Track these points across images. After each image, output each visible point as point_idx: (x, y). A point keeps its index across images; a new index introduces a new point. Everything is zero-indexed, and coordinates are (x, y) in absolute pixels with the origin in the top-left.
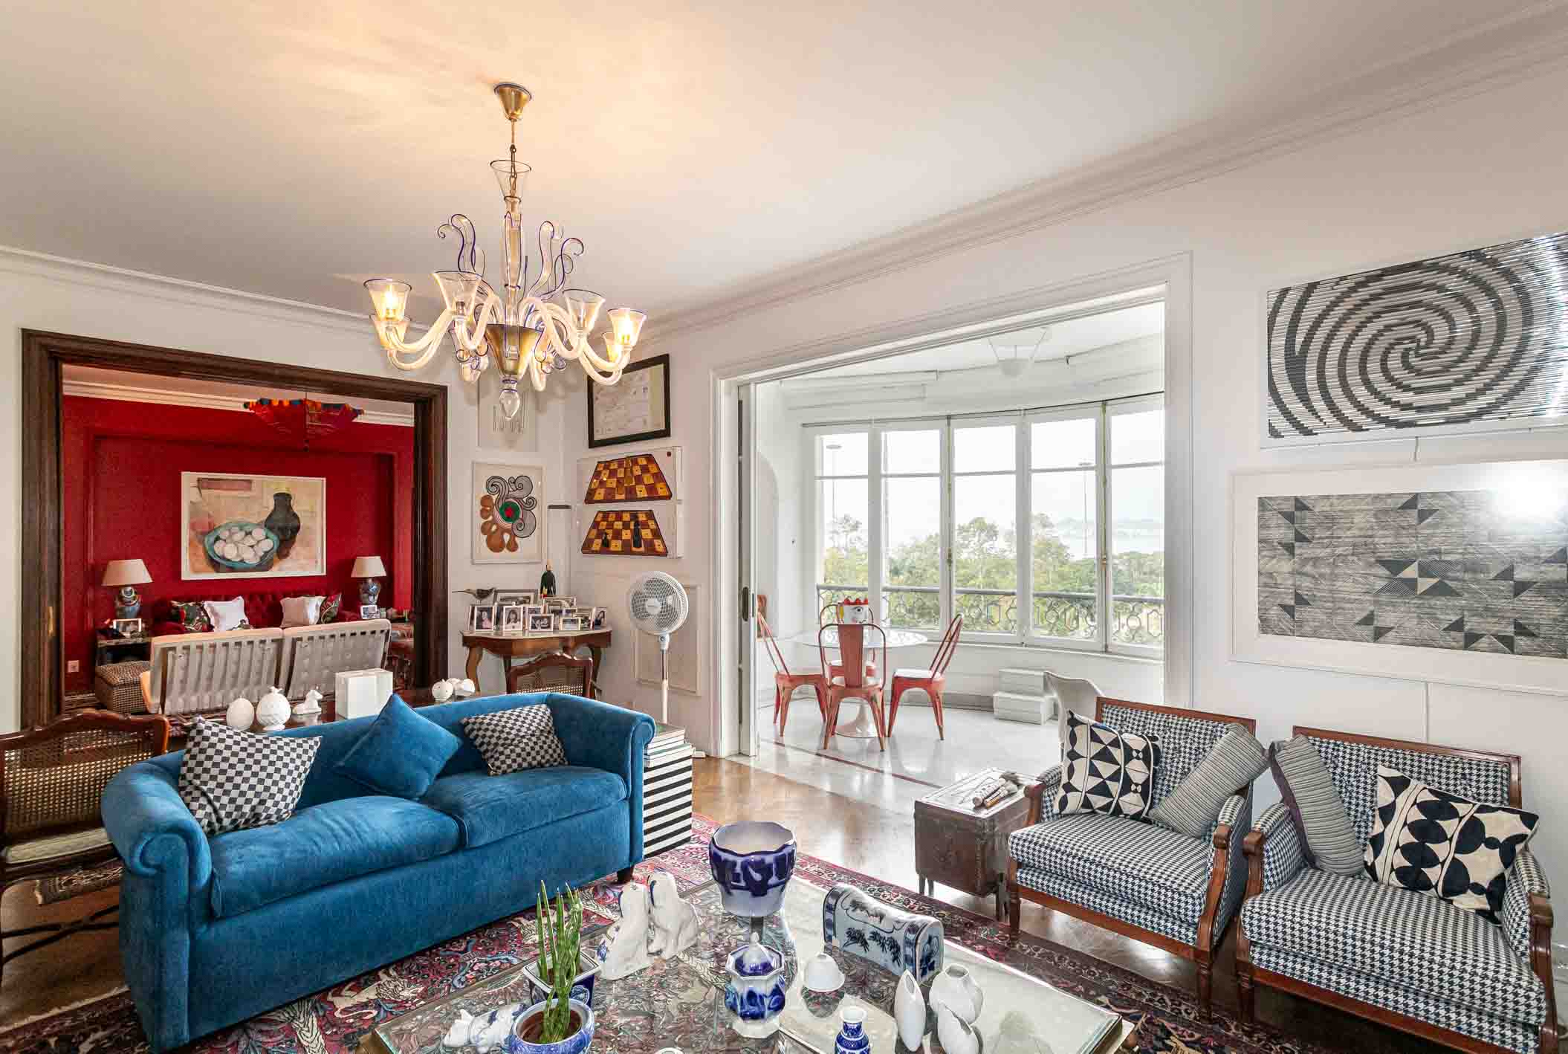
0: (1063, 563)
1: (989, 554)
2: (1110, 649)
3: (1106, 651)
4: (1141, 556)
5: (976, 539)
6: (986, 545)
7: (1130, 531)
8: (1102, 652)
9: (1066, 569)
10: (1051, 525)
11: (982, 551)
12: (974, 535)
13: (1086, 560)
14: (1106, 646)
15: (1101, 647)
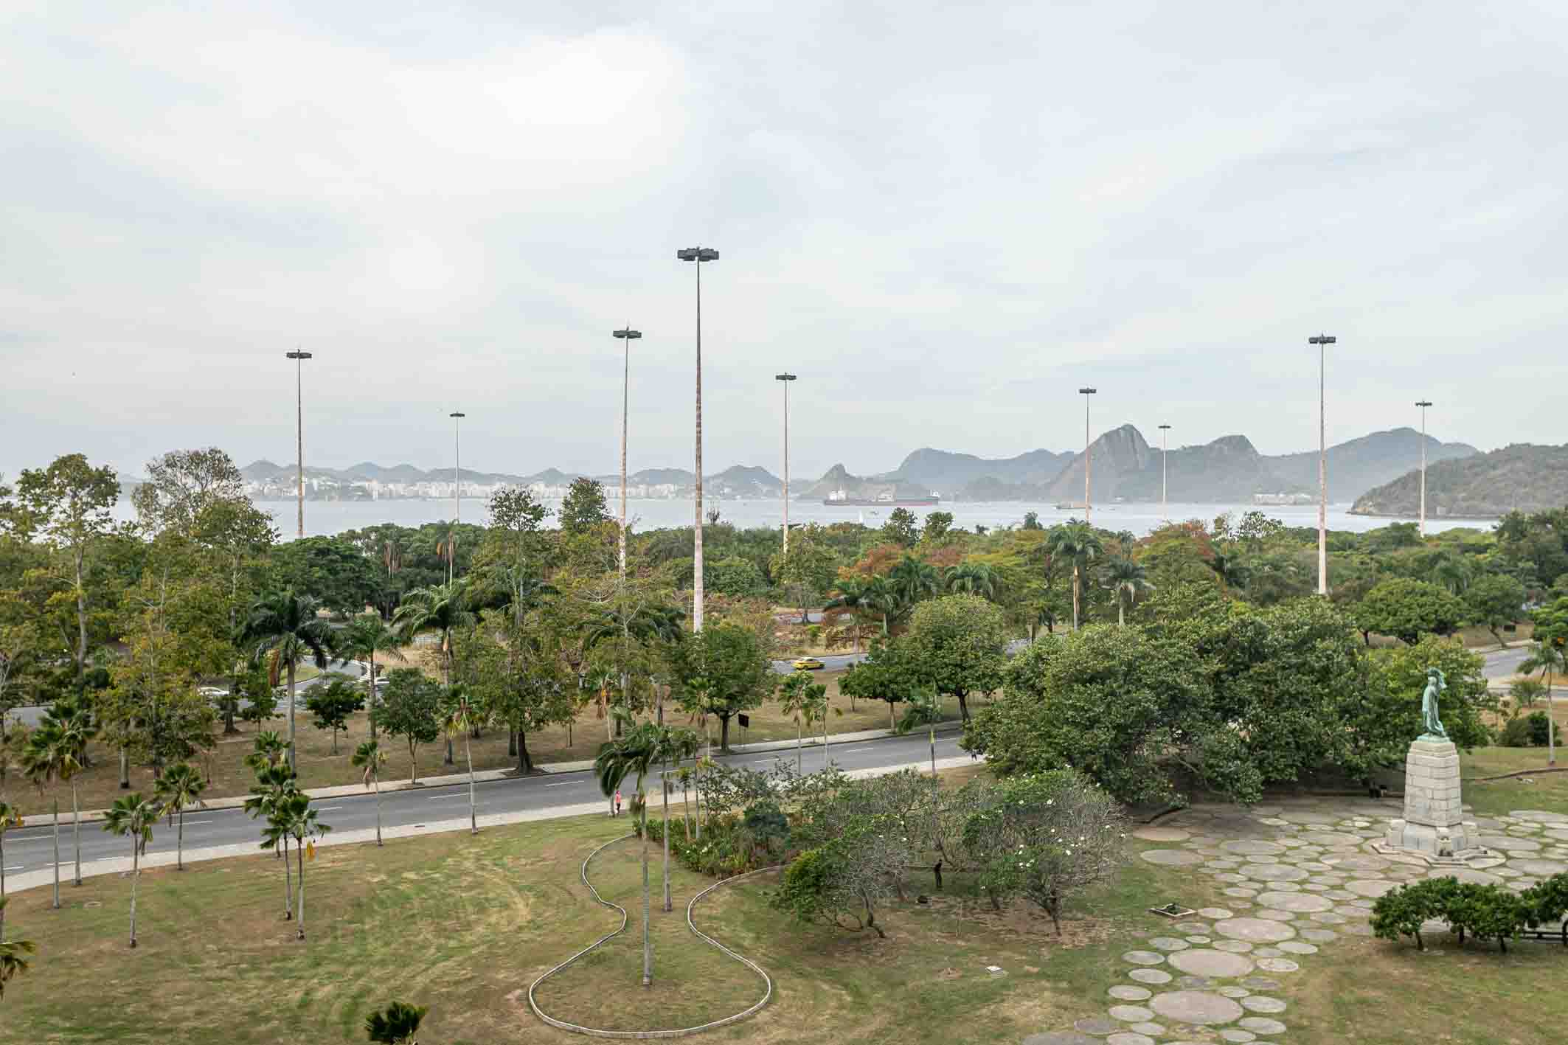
0: (259, 550)
1: (99, 535)
4: (402, 533)
5: (66, 503)
6: (90, 516)
7: (375, 486)
9: (266, 562)
10: (234, 473)
11: (80, 525)
12: (61, 494)
13: (302, 542)
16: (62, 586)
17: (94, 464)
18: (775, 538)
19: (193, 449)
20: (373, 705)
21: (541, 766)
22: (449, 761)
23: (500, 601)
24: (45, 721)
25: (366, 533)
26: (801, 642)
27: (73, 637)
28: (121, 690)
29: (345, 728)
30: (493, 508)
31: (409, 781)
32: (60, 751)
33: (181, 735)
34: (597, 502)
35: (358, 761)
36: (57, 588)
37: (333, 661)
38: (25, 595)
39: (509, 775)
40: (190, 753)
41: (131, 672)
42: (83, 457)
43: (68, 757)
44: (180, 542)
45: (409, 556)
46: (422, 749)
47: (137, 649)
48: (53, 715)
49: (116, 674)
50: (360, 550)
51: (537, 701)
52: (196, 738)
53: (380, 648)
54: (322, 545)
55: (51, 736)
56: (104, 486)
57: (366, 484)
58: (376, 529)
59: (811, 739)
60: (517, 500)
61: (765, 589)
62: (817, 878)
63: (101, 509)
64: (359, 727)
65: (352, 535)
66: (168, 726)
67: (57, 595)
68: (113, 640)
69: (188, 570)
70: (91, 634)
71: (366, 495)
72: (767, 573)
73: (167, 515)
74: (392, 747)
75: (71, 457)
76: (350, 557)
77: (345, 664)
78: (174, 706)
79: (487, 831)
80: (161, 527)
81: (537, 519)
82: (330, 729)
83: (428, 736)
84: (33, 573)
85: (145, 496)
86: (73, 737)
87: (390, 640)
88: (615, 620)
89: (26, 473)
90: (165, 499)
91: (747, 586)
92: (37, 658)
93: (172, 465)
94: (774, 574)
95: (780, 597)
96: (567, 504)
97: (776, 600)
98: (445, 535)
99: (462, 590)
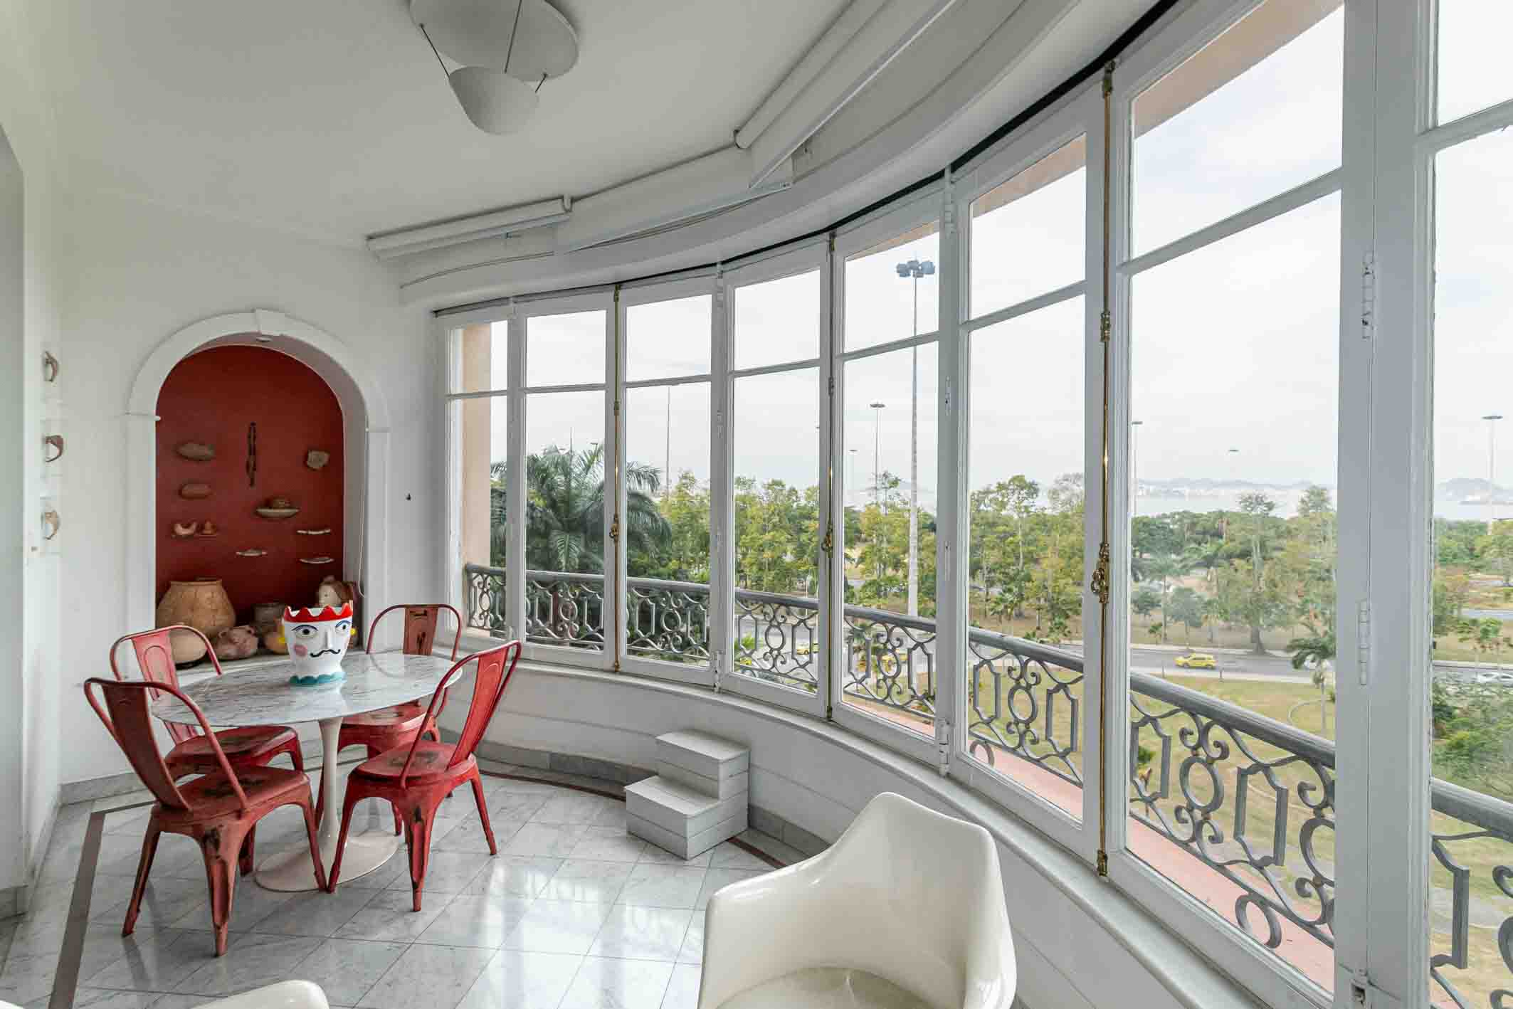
1: (1029, 512)
2: (833, 718)
3: (830, 720)
4: (1196, 516)
5: (1016, 497)
6: (1026, 503)
7: (1187, 490)
8: (824, 721)
11: (1021, 507)
12: (1013, 493)
14: (829, 709)
15: (822, 710)
16: (1013, 535)
17: (1028, 479)
18: (1482, 527)
19: (1075, 472)
20: (1165, 604)
21: (1271, 652)
22: (1211, 640)
23: (1245, 555)
24: (1001, 594)
25: (1173, 515)
26: (1495, 598)
27: (1018, 558)
28: (1035, 584)
29: (1150, 615)
30: (1241, 503)
31: (1185, 648)
32: (1006, 607)
33: (1064, 608)
34: (1324, 501)
35: (1151, 631)
36: (1011, 535)
37: (1144, 580)
38: (998, 538)
39: (1249, 654)
40: (1067, 617)
41: (1041, 575)
42: (1022, 476)
43: (1009, 610)
44: (1067, 517)
45: (1199, 528)
46: (1193, 632)
47: (1045, 565)
48: (1004, 591)
49: (1035, 576)
50: (1168, 524)
51: (1268, 613)
52: (1071, 610)
53: (1170, 575)
54: (1145, 520)
55: (1002, 600)
56: (1032, 489)
57: (1179, 489)
58: (1178, 514)
59: (1496, 665)
60: (1257, 498)
61: (1467, 560)
62: (1471, 750)
63: (1031, 500)
64: (1157, 616)
65: (1165, 516)
66: (1058, 603)
67: (1011, 539)
68: (1036, 561)
69: (1071, 530)
70: (1024, 557)
71: (1182, 495)
72: (1472, 550)
73: (1064, 504)
74: (1176, 628)
75: (1018, 476)
76: (1163, 527)
77: (1151, 582)
78: (1059, 593)
79: (1228, 681)
80: (1060, 509)
81: (1270, 509)
82: (1142, 615)
83: (1197, 625)
84: (1001, 528)
85: (1054, 494)
86: (1012, 601)
87: (1175, 571)
88: (1328, 571)
89: (999, 484)
90: (1063, 497)
91: (1450, 558)
92: (1001, 566)
93: (1067, 480)
94: (1477, 552)
95: (1481, 567)
96: (1303, 501)
97: (1477, 569)
98: (1221, 517)
99: (1221, 546)
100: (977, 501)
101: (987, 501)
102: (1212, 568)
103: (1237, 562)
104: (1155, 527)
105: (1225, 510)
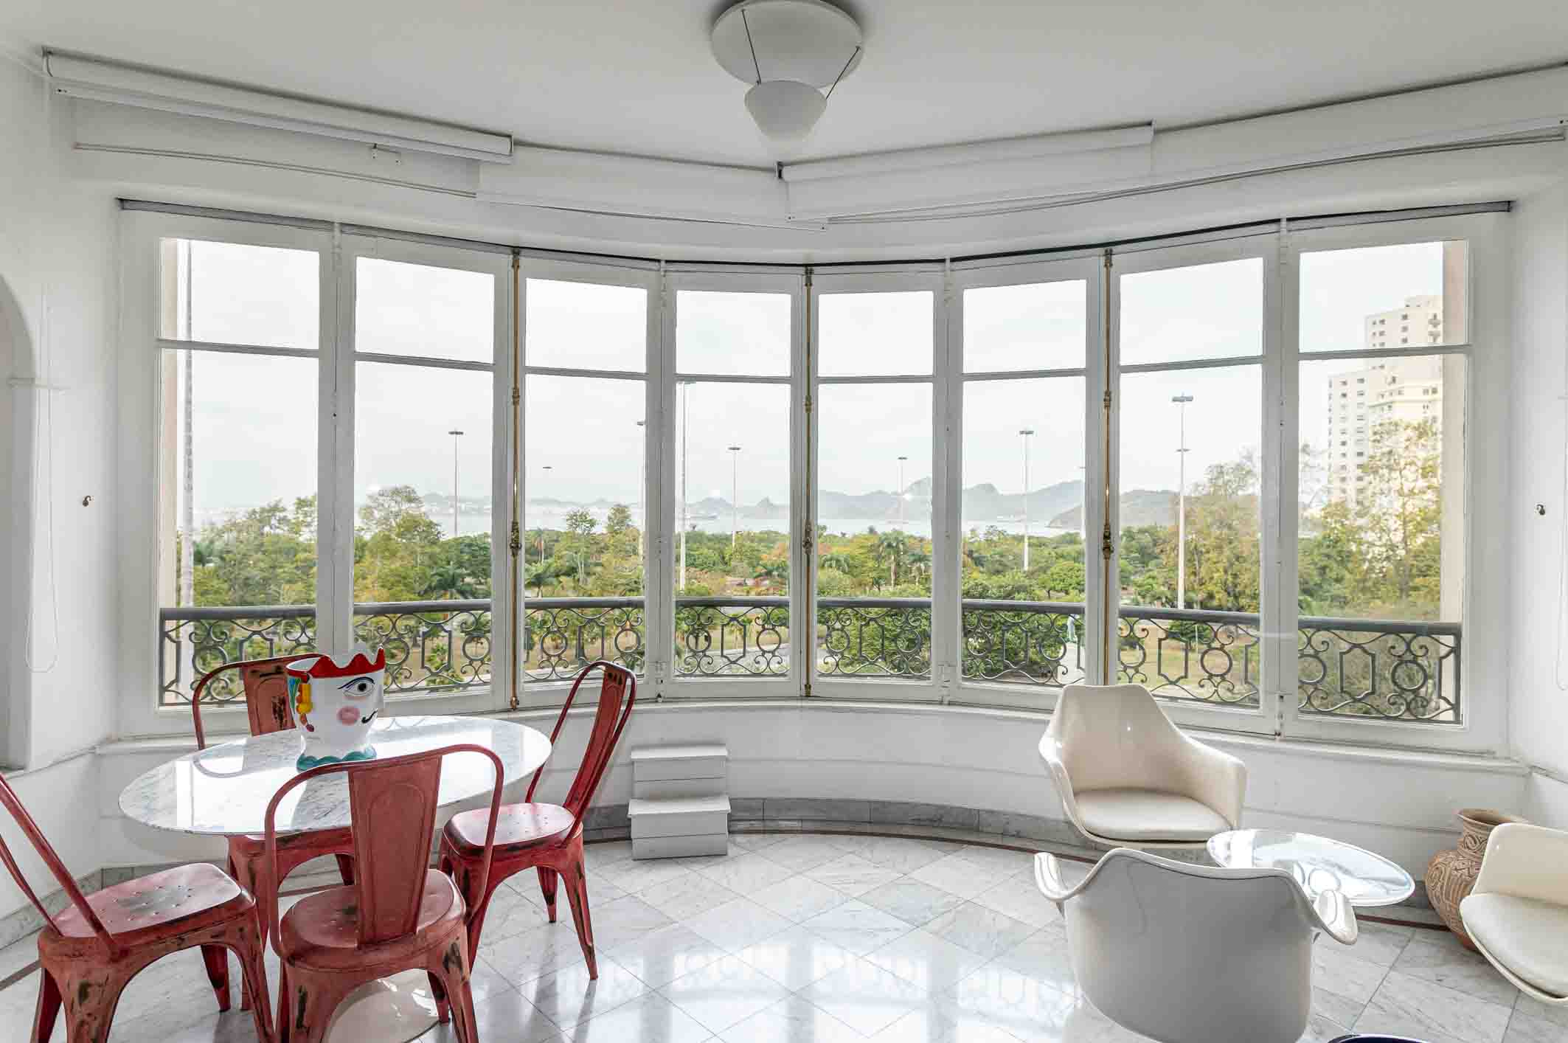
0: (433, 542)
2: (813, 692)
3: (808, 696)
8: (801, 698)
9: (437, 550)
10: (417, 499)
14: (808, 687)
15: (797, 690)
18: (728, 538)
19: (395, 486)
23: (571, 571)
30: (567, 520)
34: (627, 518)
44: (387, 538)
60: (581, 516)
61: (721, 567)
69: (393, 554)
72: (723, 558)
73: (379, 523)
80: (376, 529)
81: (592, 526)
84: (301, 556)
85: (369, 512)
90: (377, 514)
91: (711, 565)
93: (383, 495)
94: (727, 558)
95: (729, 572)
96: (610, 518)
97: (728, 573)
98: (540, 535)
99: (550, 566)
100: (260, 521)
101: (273, 522)
102: (542, 587)
103: (562, 578)
104: (477, 548)
105: (542, 528)
